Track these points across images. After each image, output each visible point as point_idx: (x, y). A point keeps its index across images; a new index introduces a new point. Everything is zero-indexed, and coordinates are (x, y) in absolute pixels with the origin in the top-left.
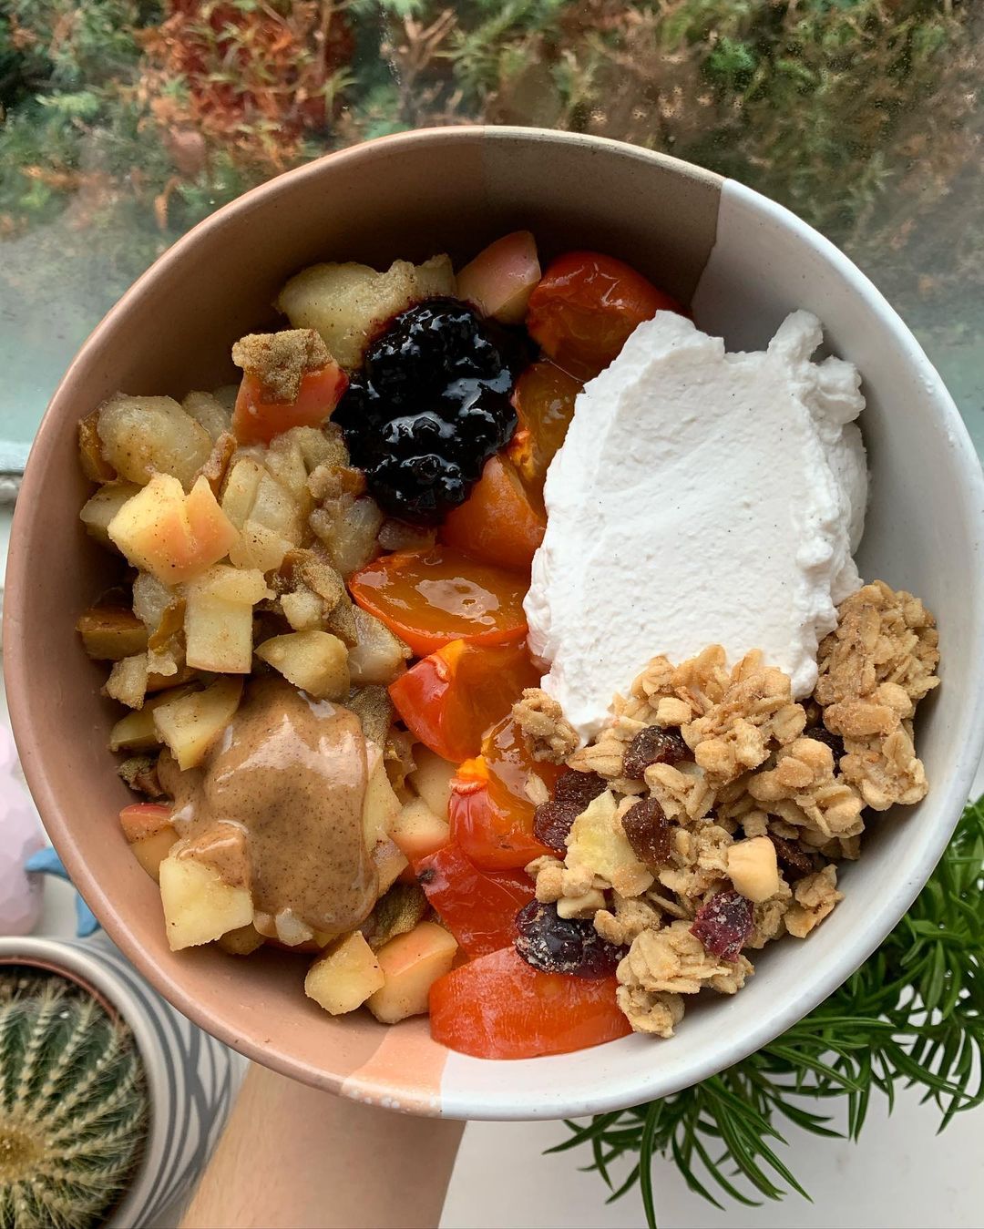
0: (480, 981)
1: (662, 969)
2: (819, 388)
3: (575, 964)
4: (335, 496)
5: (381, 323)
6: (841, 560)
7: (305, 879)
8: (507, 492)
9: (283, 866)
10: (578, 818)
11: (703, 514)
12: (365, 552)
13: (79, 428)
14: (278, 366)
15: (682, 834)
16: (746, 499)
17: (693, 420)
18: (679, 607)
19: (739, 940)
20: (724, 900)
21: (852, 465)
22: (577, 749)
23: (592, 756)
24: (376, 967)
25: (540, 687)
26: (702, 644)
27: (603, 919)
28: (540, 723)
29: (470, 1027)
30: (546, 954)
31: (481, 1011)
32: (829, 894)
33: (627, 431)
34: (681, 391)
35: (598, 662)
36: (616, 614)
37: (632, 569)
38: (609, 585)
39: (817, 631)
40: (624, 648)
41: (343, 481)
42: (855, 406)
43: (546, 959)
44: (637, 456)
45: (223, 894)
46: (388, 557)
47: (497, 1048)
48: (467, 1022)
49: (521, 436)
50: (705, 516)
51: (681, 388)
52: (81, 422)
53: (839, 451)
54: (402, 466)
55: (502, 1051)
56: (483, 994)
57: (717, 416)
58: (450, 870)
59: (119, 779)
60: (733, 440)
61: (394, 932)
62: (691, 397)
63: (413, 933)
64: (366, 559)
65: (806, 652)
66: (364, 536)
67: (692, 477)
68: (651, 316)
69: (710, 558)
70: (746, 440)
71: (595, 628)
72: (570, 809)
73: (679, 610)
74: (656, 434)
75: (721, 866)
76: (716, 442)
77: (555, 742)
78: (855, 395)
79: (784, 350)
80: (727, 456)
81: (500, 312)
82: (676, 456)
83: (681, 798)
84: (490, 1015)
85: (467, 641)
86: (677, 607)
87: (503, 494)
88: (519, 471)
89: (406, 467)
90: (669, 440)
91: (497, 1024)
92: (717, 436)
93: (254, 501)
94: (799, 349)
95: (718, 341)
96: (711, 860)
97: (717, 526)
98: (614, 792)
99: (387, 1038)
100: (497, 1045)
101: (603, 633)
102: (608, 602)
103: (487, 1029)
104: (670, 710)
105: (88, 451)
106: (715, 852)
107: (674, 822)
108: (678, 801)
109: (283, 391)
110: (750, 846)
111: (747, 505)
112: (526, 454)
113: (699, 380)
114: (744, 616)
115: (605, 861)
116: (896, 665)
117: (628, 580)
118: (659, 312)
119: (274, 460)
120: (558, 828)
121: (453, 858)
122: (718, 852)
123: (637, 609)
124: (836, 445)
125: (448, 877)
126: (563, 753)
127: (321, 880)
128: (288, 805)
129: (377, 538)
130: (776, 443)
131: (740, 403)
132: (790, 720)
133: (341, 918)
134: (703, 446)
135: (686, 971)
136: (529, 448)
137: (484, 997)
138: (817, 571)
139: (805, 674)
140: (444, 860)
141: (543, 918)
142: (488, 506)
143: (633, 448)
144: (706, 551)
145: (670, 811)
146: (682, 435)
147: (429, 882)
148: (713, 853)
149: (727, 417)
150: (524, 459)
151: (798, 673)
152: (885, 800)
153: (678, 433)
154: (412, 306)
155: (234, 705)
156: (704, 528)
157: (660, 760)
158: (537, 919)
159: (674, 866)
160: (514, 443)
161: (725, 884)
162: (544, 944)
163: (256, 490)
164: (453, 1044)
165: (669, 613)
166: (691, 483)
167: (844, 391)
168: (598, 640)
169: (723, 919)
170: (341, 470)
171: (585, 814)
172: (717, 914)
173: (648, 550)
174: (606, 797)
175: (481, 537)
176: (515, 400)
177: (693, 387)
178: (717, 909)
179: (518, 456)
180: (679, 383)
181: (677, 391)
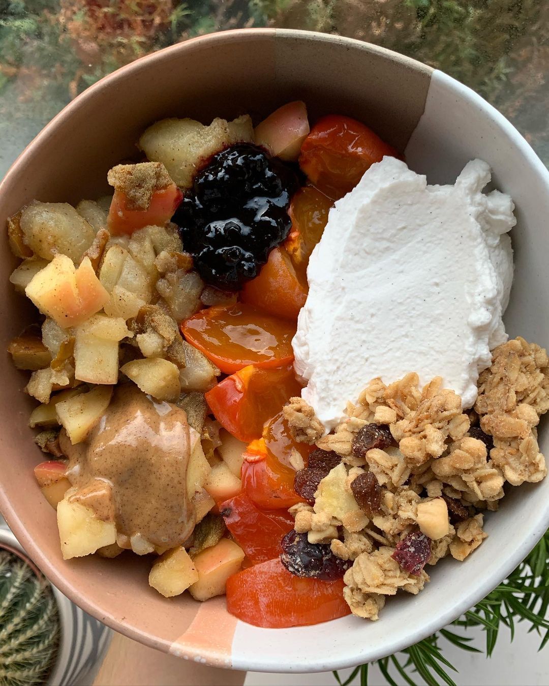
0: (258, 579)
1: (373, 580)
2: (487, 211)
3: (318, 572)
4: (173, 271)
5: (205, 159)
6: (496, 323)
7: (149, 515)
8: (284, 272)
9: (136, 507)
10: (323, 480)
11: (408, 288)
12: (191, 307)
13: (7, 223)
14: (137, 186)
15: (389, 495)
16: (436, 280)
17: (404, 228)
18: (391, 347)
19: (422, 562)
20: (413, 538)
21: (504, 261)
22: (323, 436)
23: (332, 441)
24: (193, 569)
25: (301, 397)
26: (404, 371)
27: (336, 545)
28: (300, 420)
29: (251, 607)
30: (300, 566)
31: (258, 598)
32: (479, 534)
33: (362, 233)
34: (398, 209)
35: (338, 381)
36: (351, 351)
37: (361, 323)
38: (346, 333)
39: (479, 367)
40: (355, 372)
41: (178, 261)
42: (510, 223)
43: (300, 569)
44: (367, 250)
45: (97, 525)
46: (206, 310)
47: (268, 621)
48: (250, 604)
49: (294, 235)
50: (410, 290)
51: (397, 207)
52: (9, 219)
53: (497, 252)
54: (216, 253)
55: (271, 623)
56: (259, 587)
57: (420, 226)
58: (241, 510)
59: (35, 445)
60: (430, 242)
61: (205, 546)
62: (404, 213)
63: (217, 547)
64: (193, 311)
66: (192, 297)
67: (402, 265)
68: (380, 160)
69: (411, 317)
70: (437, 242)
71: (337, 360)
72: (317, 474)
73: (390, 350)
74: (379, 236)
75: (413, 517)
76: (418, 242)
77: (309, 431)
78: (511, 216)
79: (466, 185)
80: (425, 252)
81: (282, 154)
82: (392, 251)
83: (389, 472)
84: (263, 600)
85: (255, 366)
86: (389, 347)
87: (281, 272)
88: (291, 257)
89: (219, 253)
90: (388, 240)
91: (268, 606)
92: (420, 239)
93: (120, 273)
94: (476, 185)
95: (423, 177)
96: (406, 513)
97: (417, 297)
98: (345, 464)
99: (200, 611)
100: (268, 619)
101: (342, 363)
102: (346, 344)
103: (262, 610)
104: (383, 414)
105: (14, 238)
106: (409, 507)
107: (384, 486)
108: (387, 474)
109: (140, 202)
110: (431, 504)
111: (437, 284)
112: (296, 247)
113: (409, 202)
114: (432, 355)
115: (339, 508)
116: (529, 392)
117: (358, 330)
118: (385, 157)
119: (134, 246)
120: (310, 486)
121: (243, 502)
122: (411, 507)
123: (364, 348)
124: (495, 248)
125: (240, 514)
126: (314, 438)
127: (159, 516)
128: (139, 470)
129: (199, 298)
130: (458, 245)
131: (435, 218)
132: (460, 425)
133: (172, 539)
134: (409, 245)
135: (388, 581)
136: (298, 243)
137: (261, 589)
138: (481, 329)
139: (470, 394)
140: (238, 503)
141: (298, 542)
142: (271, 280)
143: (365, 245)
144: (409, 313)
145: (382, 480)
146: (397, 237)
147: (227, 516)
148: (408, 508)
149: (426, 227)
150: (295, 250)
151: (465, 393)
152: (519, 480)
153: (395, 235)
154: (225, 149)
155: (106, 403)
156: (409, 298)
157: (376, 447)
158: (295, 543)
159: (383, 514)
160: (289, 239)
161: (414, 528)
162: (299, 560)
163: (122, 266)
164: (241, 616)
165: (384, 351)
166: (401, 268)
167: (503, 214)
168: (338, 368)
169: (412, 550)
170: (177, 254)
171: (327, 478)
172: (409, 547)
173: (372, 311)
174: (340, 467)
175: (266, 299)
176: (290, 211)
177: (405, 207)
178: (409, 544)
179: (291, 248)
180: (396, 204)
181: (395, 209)
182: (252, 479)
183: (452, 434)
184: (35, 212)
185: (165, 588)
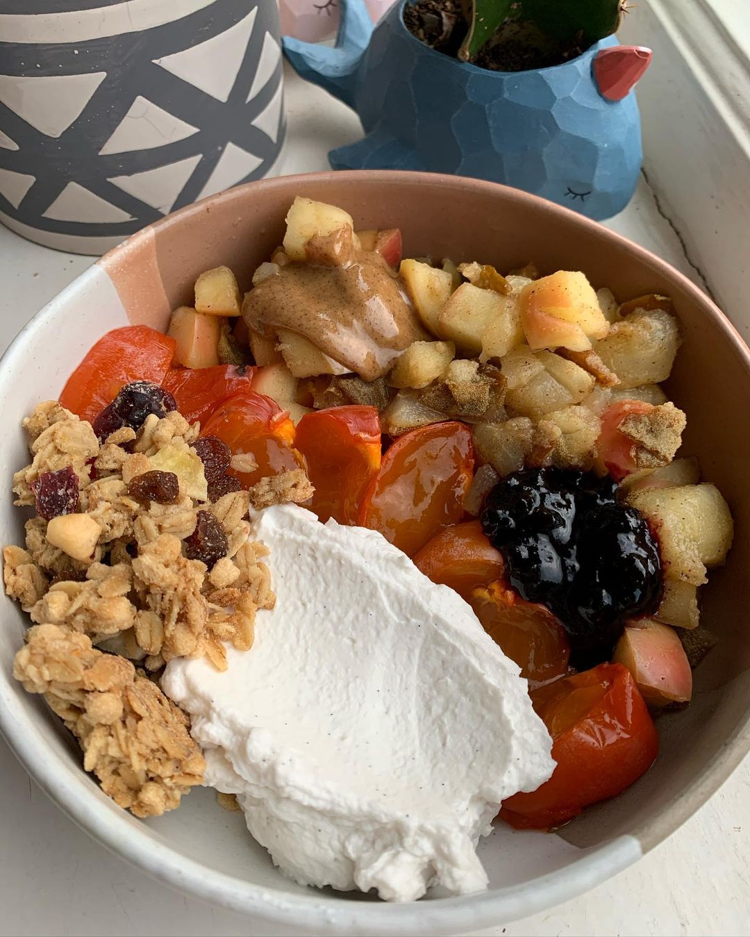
1: (64, 434)
2: (400, 849)
3: (117, 406)
8: (469, 555)
11: (360, 705)
12: (483, 448)
14: (651, 428)
16: (348, 741)
17: (444, 744)
18: (300, 643)
19: (40, 494)
20: (72, 501)
22: (250, 505)
23: (237, 499)
26: (261, 641)
27: (127, 433)
28: (284, 481)
29: (132, 338)
30: (136, 389)
31: (136, 346)
32: (15, 583)
34: (474, 746)
35: (300, 551)
37: (353, 622)
40: (298, 580)
41: (542, 448)
43: (132, 387)
46: (472, 467)
48: (137, 338)
49: (510, 595)
50: (357, 707)
51: (478, 745)
55: (105, 343)
57: (435, 765)
58: (234, 382)
60: (405, 763)
61: (223, 338)
62: (464, 753)
64: (478, 449)
66: (495, 450)
67: (397, 717)
68: (555, 754)
69: (322, 688)
70: (399, 772)
72: (214, 472)
73: (298, 641)
74: (451, 706)
75: (93, 513)
76: (413, 753)
78: (374, 878)
79: (453, 836)
80: (395, 752)
82: (422, 717)
84: (130, 349)
85: (377, 472)
86: (302, 642)
88: (484, 584)
90: (439, 717)
91: (122, 350)
92: (417, 755)
93: (557, 379)
94: (445, 850)
97: (343, 709)
98: (203, 502)
99: (165, 298)
100: (110, 342)
101: (318, 568)
103: (123, 343)
106: (107, 519)
107: (145, 506)
109: (631, 424)
110: (91, 541)
111: (343, 738)
113: (474, 764)
115: (162, 462)
120: (207, 454)
122: (106, 521)
123: (320, 608)
125: (231, 380)
126: (255, 489)
129: (489, 463)
131: (433, 786)
132: (151, 631)
134: (417, 742)
136: (497, 600)
139: (176, 683)
140: (243, 383)
141: (160, 406)
142: (467, 541)
143: (449, 680)
144: (328, 689)
145: (156, 508)
146: (437, 731)
147: (237, 370)
148: (107, 516)
149: (428, 772)
151: (183, 677)
153: (441, 728)
154: (662, 563)
156: (348, 698)
157: (196, 533)
158: (162, 403)
159: (123, 493)
160: (508, 586)
161: (81, 509)
162: (143, 391)
164: (132, 329)
165: (301, 632)
166: (392, 713)
167: (383, 869)
170: (551, 448)
171: (201, 474)
172: (66, 490)
174: (203, 495)
177: (471, 758)
180: (482, 747)
181: (476, 742)
182: (256, 402)
183: (147, 613)
184: (668, 327)
185: (210, 276)
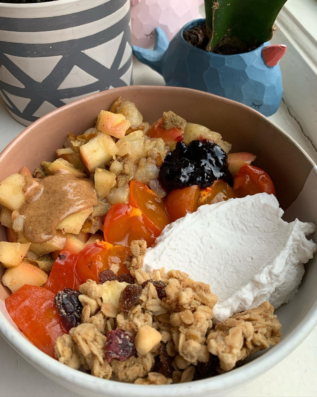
2: (301, 242)
3: (65, 314)
4: (152, 158)
7: (38, 214)
9: (38, 206)
10: (116, 281)
13: (119, 98)
15: (139, 308)
16: (253, 256)
17: (257, 228)
19: (118, 354)
21: (294, 273)
23: (139, 271)
24: (22, 256)
28: (136, 250)
29: (18, 301)
30: (62, 299)
31: (26, 300)
33: (237, 213)
34: (261, 217)
35: (169, 255)
36: (187, 250)
37: (203, 245)
38: (193, 241)
39: (240, 305)
41: (158, 157)
44: (233, 222)
47: (16, 314)
48: (19, 299)
52: (121, 97)
53: (292, 267)
55: (15, 316)
56: (33, 296)
57: (265, 231)
58: (69, 261)
60: (264, 241)
62: (262, 221)
65: (230, 307)
66: (148, 175)
68: (269, 194)
70: (267, 242)
71: (177, 245)
74: (244, 222)
75: (139, 326)
77: (134, 260)
80: (258, 243)
83: (150, 298)
84: (27, 303)
87: (191, 194)
90: (246, 227)
92: (260, 237)
93: (135, 140)
95: (282, 212)
96: (138, 322)
100: (17, 313)
101: (178, 249)
102: (188, 245)
103: (21, 306)
105: (116, 103)
107: (140, 302)
108: (148, 298)
112: (206, 194)
113: (268, 218)
114: (222, 286)
115: (108, 297)
117: (199, 246)
118: (272, 194)
119: (148, 141)
121: (73, 258)
122: (143, 323)
124: (294, 264)
125: (66, 262)
126: (133, 267)
127: (40, 218)
128: (58, 194)
129: (150, 180)
131: (275, 232)
133: (32, 232)
134: (254, 236)
135: (91, 344)
137: (32, 297)
139: (224, 312)
140: (71, 257)
142: (184, 194)
145: (143, 297)
147: (60, 259)
148: (141, 321)
149: (267, 234)
150: (204, 195)
151: (222, 309)
162: (65, 296)
167: (308, 248)
168: (175, 249)
169: (120, 342)
170: (160, 155)
172: (121, 338)
173: (213, 246)
176: (215, 181)
177: (265, 218)
178: (122, 336)
179: (204, 192)
180: (262, 214)
182: (89, 250)
